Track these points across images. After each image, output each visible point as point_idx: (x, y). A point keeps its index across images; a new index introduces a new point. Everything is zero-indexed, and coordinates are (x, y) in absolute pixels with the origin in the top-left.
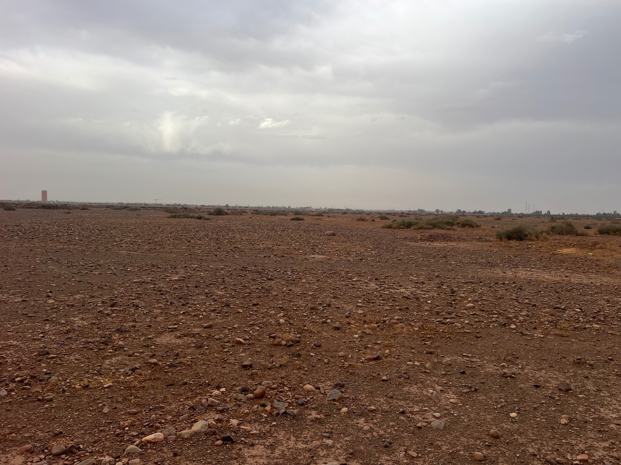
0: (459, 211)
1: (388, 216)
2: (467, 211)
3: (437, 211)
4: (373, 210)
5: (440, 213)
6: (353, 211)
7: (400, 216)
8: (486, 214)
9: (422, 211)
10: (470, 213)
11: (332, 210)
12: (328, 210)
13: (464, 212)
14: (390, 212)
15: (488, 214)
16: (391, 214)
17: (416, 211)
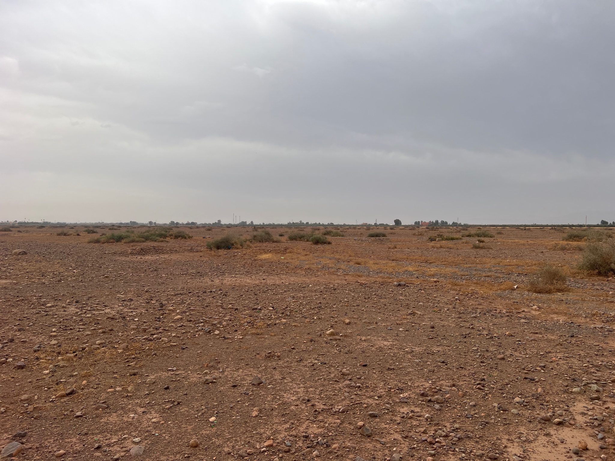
0: (172, 223)
1: (95, 230)
2: (181, 223)
3: (151, 223)
4: (78, 223)
5: (153, 225)
6: (53, 224)
7: (110, 229)
8: (198, 225)
9: (134, 223)
10: (183, 224)
11: (25, 223)
12: (19, 223)
13: (177, 223)
14: (99, 225)
15: (200, 225)
16: (100, 226)
17: (128, 224)
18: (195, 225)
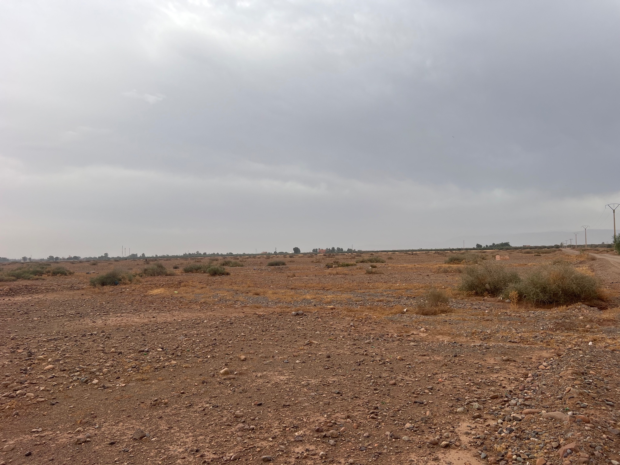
0: (51, 257)
2: (61, 257)
3: (24, 258)
5: (28, 261)
8: (82, 259)
9: (4, 259)
10: (64, 259)
13: (57, 258)
15: (84, 259)
18: (78, 259)
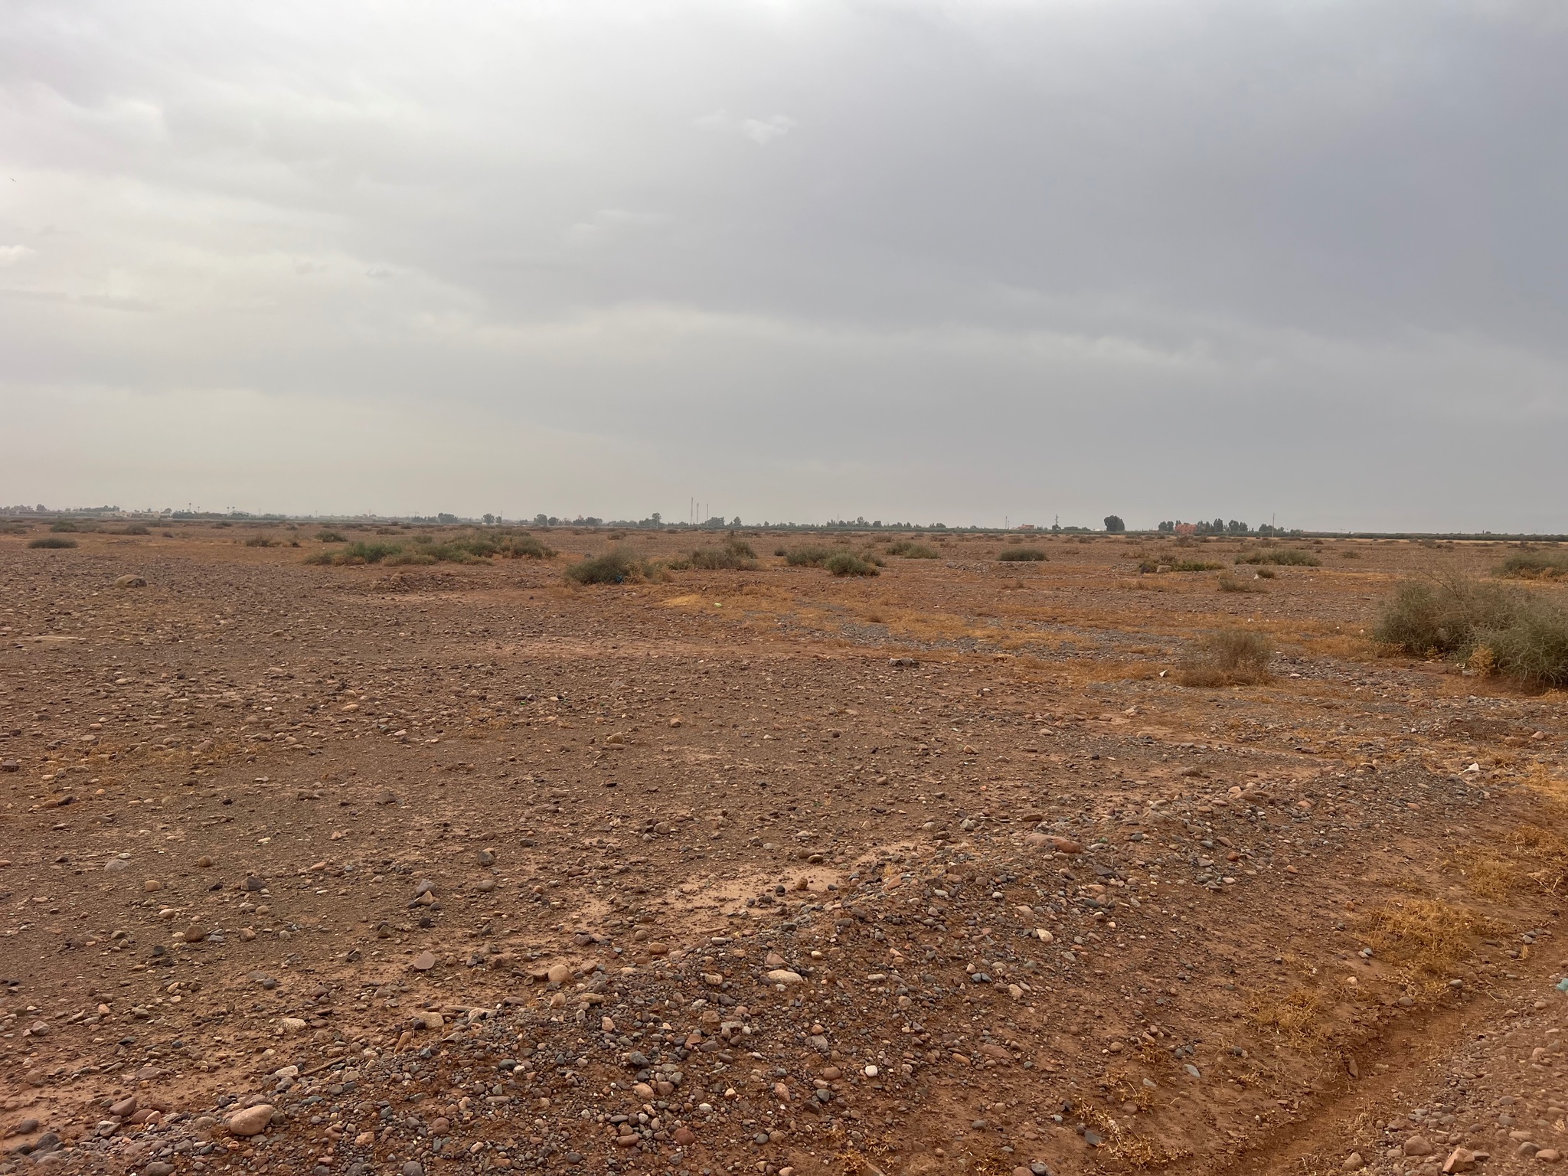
0: (542, 518)
1: (344, 534)
2: (561, 519)
3: (488, 518)
4: (314, 516)
5: (495, 523)
6: (254, 518)
7: (380, 532)
8: (605, 525)
9: (449, 518)
10: (567, 523)
11: (189, 515)
12: (176, 515)
13: (553, 521)
14: (364, 522)
15: (608, 525)
16: (361, 525)
17: (432, 520)
18: (597, 525)
